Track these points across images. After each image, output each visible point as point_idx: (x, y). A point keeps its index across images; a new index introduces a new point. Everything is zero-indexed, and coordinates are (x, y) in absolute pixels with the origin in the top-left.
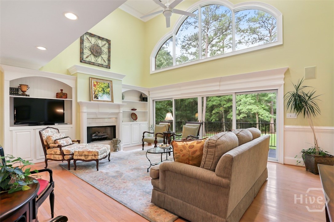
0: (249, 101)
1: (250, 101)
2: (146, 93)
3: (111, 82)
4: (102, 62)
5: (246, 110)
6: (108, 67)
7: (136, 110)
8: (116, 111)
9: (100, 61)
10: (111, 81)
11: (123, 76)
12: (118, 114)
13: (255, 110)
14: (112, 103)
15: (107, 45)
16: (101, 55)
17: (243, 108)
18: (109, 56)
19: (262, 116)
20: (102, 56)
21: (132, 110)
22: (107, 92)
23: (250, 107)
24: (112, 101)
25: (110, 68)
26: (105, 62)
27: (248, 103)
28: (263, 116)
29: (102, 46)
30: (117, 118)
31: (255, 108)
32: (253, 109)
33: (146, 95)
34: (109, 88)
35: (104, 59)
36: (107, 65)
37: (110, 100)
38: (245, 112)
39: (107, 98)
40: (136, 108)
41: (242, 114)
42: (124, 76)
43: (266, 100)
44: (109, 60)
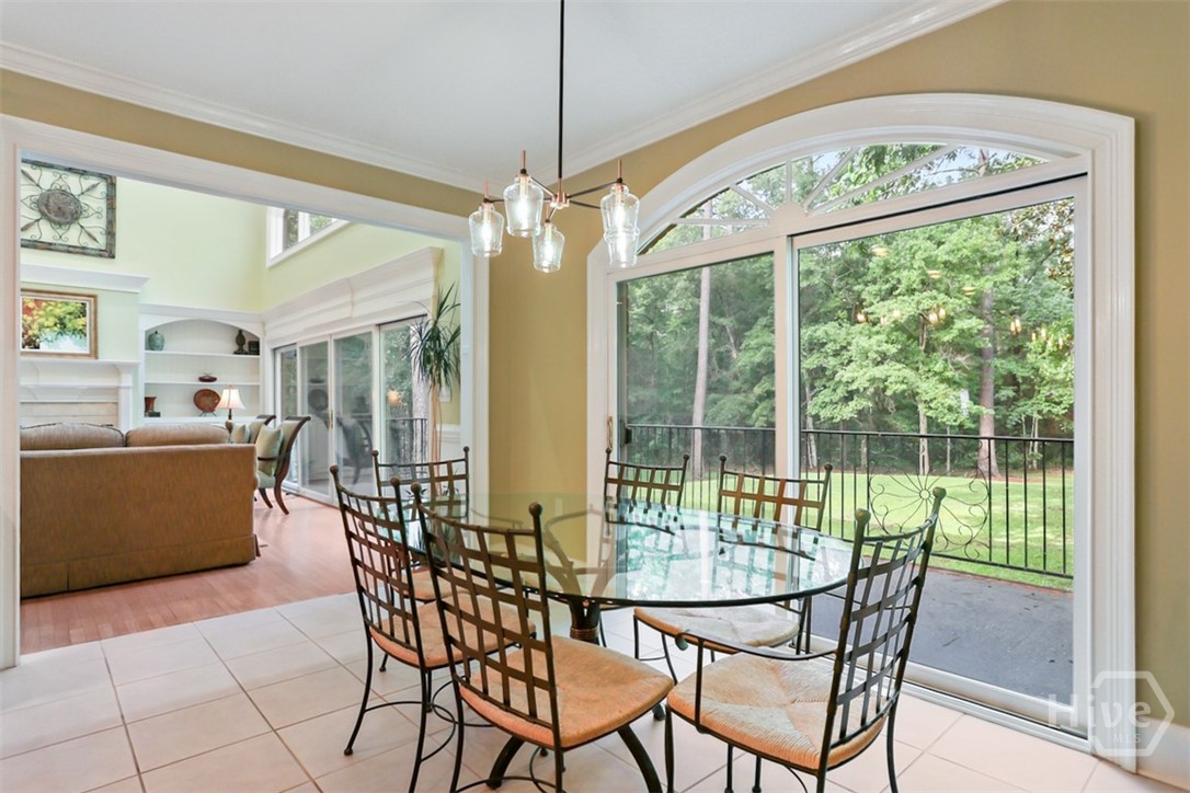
0: (875, 348)
1: (880, 349)
2: (251, 328)
3: (92, 299)
4: (85, 241)
5: (867, 385)
6: (109, 253)
7: (213, 380)
8: (107, 382)
9: (73, 236)
10: (94, 297)
11: (141, 281)
12: (116, 390)
13: (896, 383)
14: (92, 361)
15: (102, 188)
16: (77, 219)
17: (856, 375)
18: (111, 223)
19: (930, 408)
20: (83, 222)
21: (202, 379)
22: (75, 330)
23: (879, 372)
24: (94, 353)
25: (113, 257)
26: (95, 240)
27: (872, 355)
28: (932, 405)
29: (83, 193)
30: (116, 403)
31: (900, 373)
32: (890, 380)
33: (253, 335)
34: (84, 316)
35: (90, 230)
36: (104, 248)
37: (87, 352)
38: (862, 390)
39: (75, 344)
40: (213, 376)
41: (855, 398)
42: (146, 279)
43: (951, 343)
44: (110, 233)
